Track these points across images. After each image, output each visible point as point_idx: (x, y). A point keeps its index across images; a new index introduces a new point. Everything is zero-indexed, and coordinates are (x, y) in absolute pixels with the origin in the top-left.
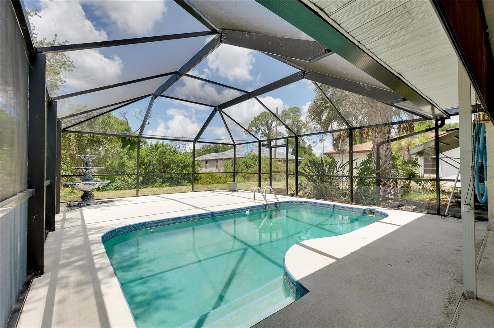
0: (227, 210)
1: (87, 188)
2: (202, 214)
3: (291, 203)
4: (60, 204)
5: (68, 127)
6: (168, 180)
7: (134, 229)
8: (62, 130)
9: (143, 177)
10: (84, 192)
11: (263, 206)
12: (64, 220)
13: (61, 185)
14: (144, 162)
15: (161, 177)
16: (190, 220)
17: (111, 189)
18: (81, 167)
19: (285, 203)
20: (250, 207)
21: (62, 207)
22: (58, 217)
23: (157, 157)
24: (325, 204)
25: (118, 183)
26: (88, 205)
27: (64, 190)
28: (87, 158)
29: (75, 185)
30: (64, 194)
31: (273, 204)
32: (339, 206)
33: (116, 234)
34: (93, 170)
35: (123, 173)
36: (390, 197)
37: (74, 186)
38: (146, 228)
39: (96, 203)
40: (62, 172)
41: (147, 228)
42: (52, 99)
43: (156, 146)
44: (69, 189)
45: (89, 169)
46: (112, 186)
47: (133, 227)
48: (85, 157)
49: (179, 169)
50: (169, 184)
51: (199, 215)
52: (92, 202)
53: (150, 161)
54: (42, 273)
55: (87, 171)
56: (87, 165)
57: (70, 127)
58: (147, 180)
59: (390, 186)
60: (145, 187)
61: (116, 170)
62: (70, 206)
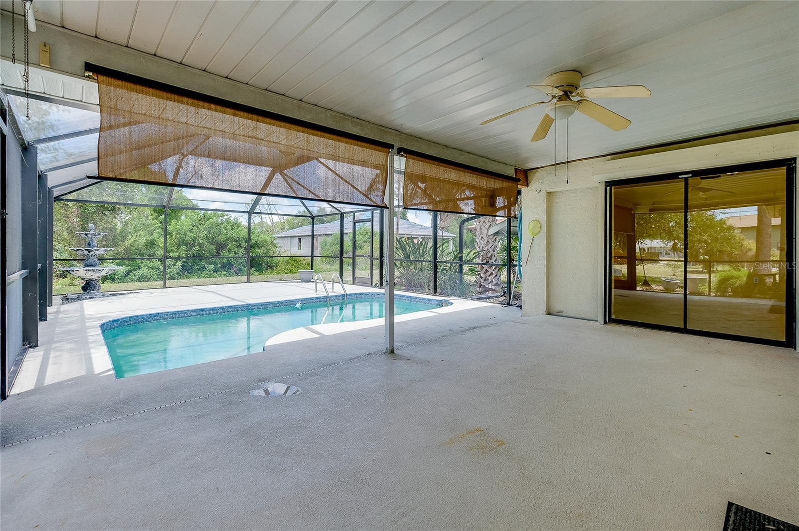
0: (269, 302)
1: (89, 275)
2: (234, 306)
3: (366, 295)
4: (53, 297)
5: (63, 195)
6: (224, 266)
7: (143, 321)
8: (54, 198)
9: (184, 262)
10: (86, 281)
11: (323, 298)
12: (58, 312)
13: (54, 275)
14: (184, 240)
15: (214, 263)
16: (217, 312)
17: (133, 280)
18: (82, 249)
19: (357, 296)
20: (305, 299)
21: (56, 300)
22: (49, 310)
23: (205, 232)
24: (403, 296)
25: (144, 271)
26: (91, 298)
27: (59, 282)
28: (89, 236)
29: (73, 271)
30: (58, 285)
31: (339, 296)
32: (416, 298)
33: (119, 323)
34: (97, 252)
35: (151, 257)
36: (490, 287)
37: (72, 273)
38: (159, 319)
39: (103, 295)
40: (56, 255)
41: (161, 319)
42: (41, 172)
43: (204, 216)
44: (66, 281)
45: (92, 251)
46: (135, 275)
47: (142, 318)
48: (86, 235)
49: (240, 251)
50: (225, 273)
51: (230, 307)
52: (98, 294)
53: (194, 239)
54: (36, 346)
55: (90, 254)
56: (90, 246)
57: (66, 194)
58: (191, 266)
59: (492, 274)
60: (187, 278)
61: (141, 252)
62: (66, 299)
